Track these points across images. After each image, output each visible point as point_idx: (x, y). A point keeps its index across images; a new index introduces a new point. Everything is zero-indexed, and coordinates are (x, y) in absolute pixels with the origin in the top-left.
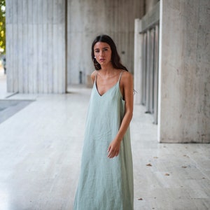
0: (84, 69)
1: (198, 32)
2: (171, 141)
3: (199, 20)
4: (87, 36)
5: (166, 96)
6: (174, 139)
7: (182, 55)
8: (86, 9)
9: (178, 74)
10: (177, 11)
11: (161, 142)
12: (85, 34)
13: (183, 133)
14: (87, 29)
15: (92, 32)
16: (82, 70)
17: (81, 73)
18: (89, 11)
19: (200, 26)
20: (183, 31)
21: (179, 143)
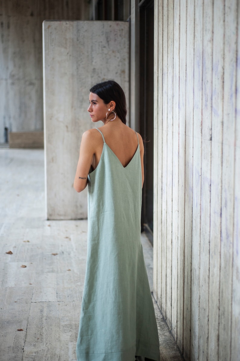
0: (11, 125)
1: (92, 77)
2: (62, 218)
3: (92, 61)
4: (13, 84)
5: (53, 160)
6: (65, 215)
7: (72, 107)
8: (11, 51)
9: (68, 131)
10: (63, 50)
11: (48, 220)
12: (10, 81)
13: (77, 207)
14: (12, 76)
15: (18, 79)
16: (8, 126)
17: (6, 129)
18: (14, 53)
19: (94, 69)
20: (73, 75)
21: (71, 219)
